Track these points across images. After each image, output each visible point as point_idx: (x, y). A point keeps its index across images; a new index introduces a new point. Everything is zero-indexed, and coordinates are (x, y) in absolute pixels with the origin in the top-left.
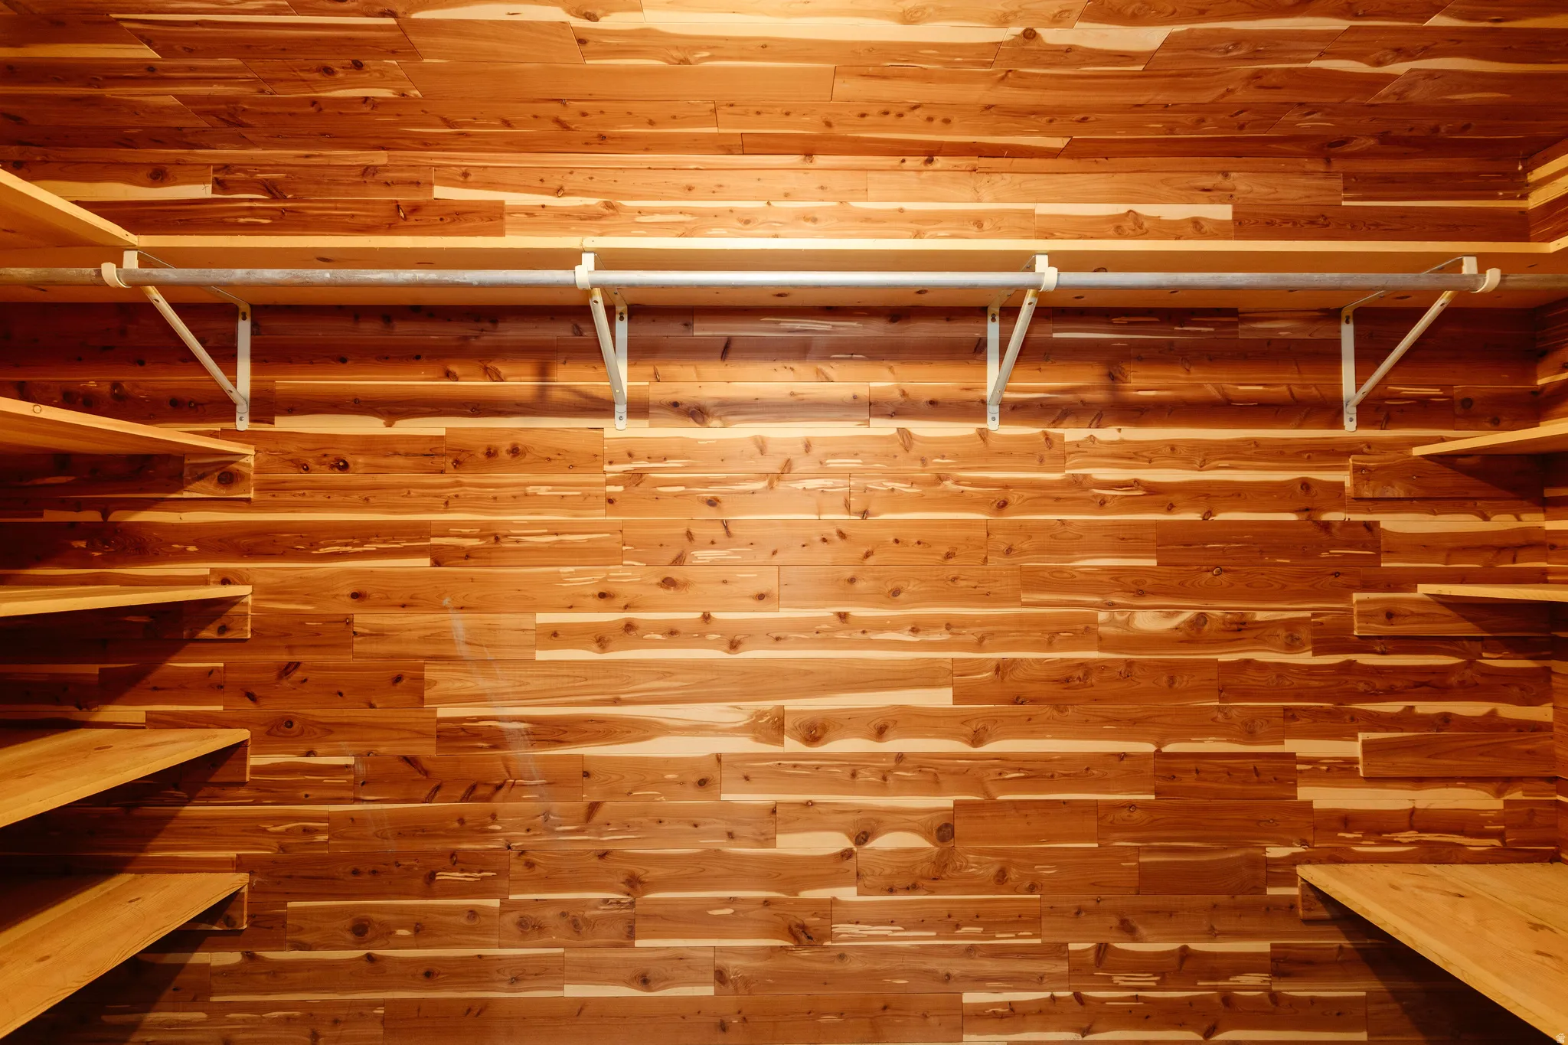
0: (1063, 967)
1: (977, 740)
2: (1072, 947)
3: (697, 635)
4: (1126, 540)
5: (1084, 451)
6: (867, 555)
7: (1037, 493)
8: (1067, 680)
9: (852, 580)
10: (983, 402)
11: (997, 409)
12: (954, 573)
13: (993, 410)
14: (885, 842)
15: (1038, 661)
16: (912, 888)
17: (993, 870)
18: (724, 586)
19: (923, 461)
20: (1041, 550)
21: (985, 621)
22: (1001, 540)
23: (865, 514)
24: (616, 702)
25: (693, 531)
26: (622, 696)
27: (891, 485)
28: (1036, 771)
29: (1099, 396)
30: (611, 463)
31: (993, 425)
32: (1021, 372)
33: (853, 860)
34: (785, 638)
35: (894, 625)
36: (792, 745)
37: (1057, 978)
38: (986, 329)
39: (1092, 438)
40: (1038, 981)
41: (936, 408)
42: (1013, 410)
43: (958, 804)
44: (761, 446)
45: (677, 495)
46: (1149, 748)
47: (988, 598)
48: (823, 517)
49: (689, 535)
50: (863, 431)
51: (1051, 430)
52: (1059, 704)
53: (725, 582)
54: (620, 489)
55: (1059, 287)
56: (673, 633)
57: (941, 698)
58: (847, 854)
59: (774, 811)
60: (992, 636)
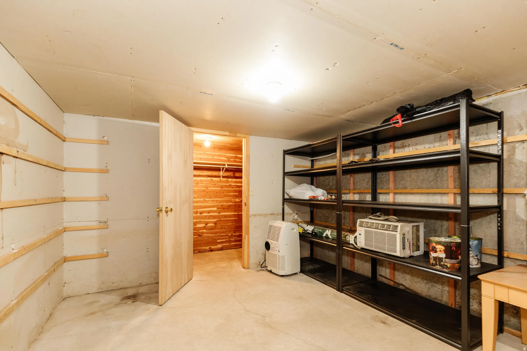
0: (228, 237)
1: (219, 213)
2: (229, 235)
4: (235, 191)
5: (230, 181)
6: (207, 193)
7: (226, 186)
8: (229, 206)
9: (206, 196)
10: (220, 176)
12: (217, 195)
13: (221, 177)
14: (209, 225)
15: (226, 204)
16: (212, 230)
17: (221, 227)
19: (214, 182)
20: (226, 192)
21: (220, 200)
22: (222, 191)
23: (207, 188)
27: (210, 185)
28: (225, 216)
29: (232, 176)
31: (221, 178)
32: (225, 173)
34: (198, 202)
35: (210, 201)
36: (198, 215)
37: (227, 238)
40: (225, 239)
41: (215, 177)
42: (223, 177)
43: (217, 220)
46: (237, 213)
47: (221, 198)
48: (202, 188)
50: (207, 179)
51: (227, 179)
52: (228, 209)
57: (215, 209)
58: (205, 226)
59: (196, 222)
60: (221, 202)
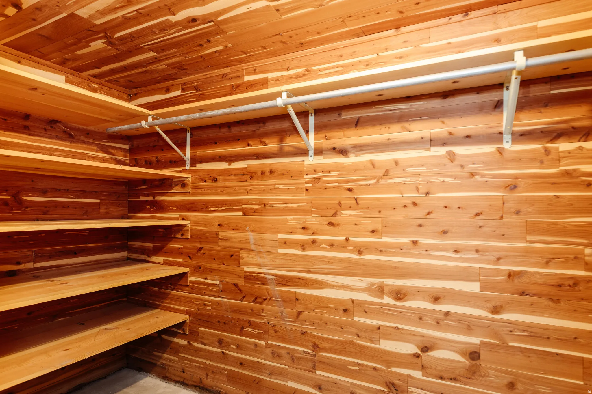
1: (496, 310)
3: (343, 247)
5: (574, 155)
6: (428, 214)
7: (539, 180)
8: (560, 286)
9: (420, 225)
10: (501, 133)
11: (510, 136)
12: (481, 224)
13: (507, 137)
14: (435, 354)
15: (538, 273)
16: (454, 379)
17: (505, 382)
18: (356, 226)
19: (462, 166)
20: (541, 212)
21: (500, 249)
22: (512, 207)
23: (427, 194)
24: (309, 272)
25: (342, 202)
26: (311, 270)
27: (442, 179)
28: (537, 333)
29: (586, 123)
30: (307, 175)
31: (507, 145)
32: (527, 115)
33: (420, 359)
34: (385, 251)
35: (444, 248)
36: (388, 300)
38: (502, 94)
39: (581, 148)
41: (471, 139)
42: (521, 136)
43: (482, 343)
44: (373, 164)
45: (335, 187)
47: (503, 237)
48: (404, 195)
49: (340, 204)
50: (427, 154)
51: (550, 145)
53: (356, 224)
54: (311, 185)
55: (527, 67)
56: (332, 245)
57: (474, 287)
58: (416, 356)
59: (379, 329)
60: (506, 257)
